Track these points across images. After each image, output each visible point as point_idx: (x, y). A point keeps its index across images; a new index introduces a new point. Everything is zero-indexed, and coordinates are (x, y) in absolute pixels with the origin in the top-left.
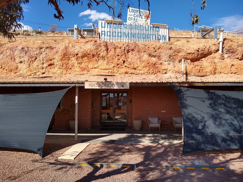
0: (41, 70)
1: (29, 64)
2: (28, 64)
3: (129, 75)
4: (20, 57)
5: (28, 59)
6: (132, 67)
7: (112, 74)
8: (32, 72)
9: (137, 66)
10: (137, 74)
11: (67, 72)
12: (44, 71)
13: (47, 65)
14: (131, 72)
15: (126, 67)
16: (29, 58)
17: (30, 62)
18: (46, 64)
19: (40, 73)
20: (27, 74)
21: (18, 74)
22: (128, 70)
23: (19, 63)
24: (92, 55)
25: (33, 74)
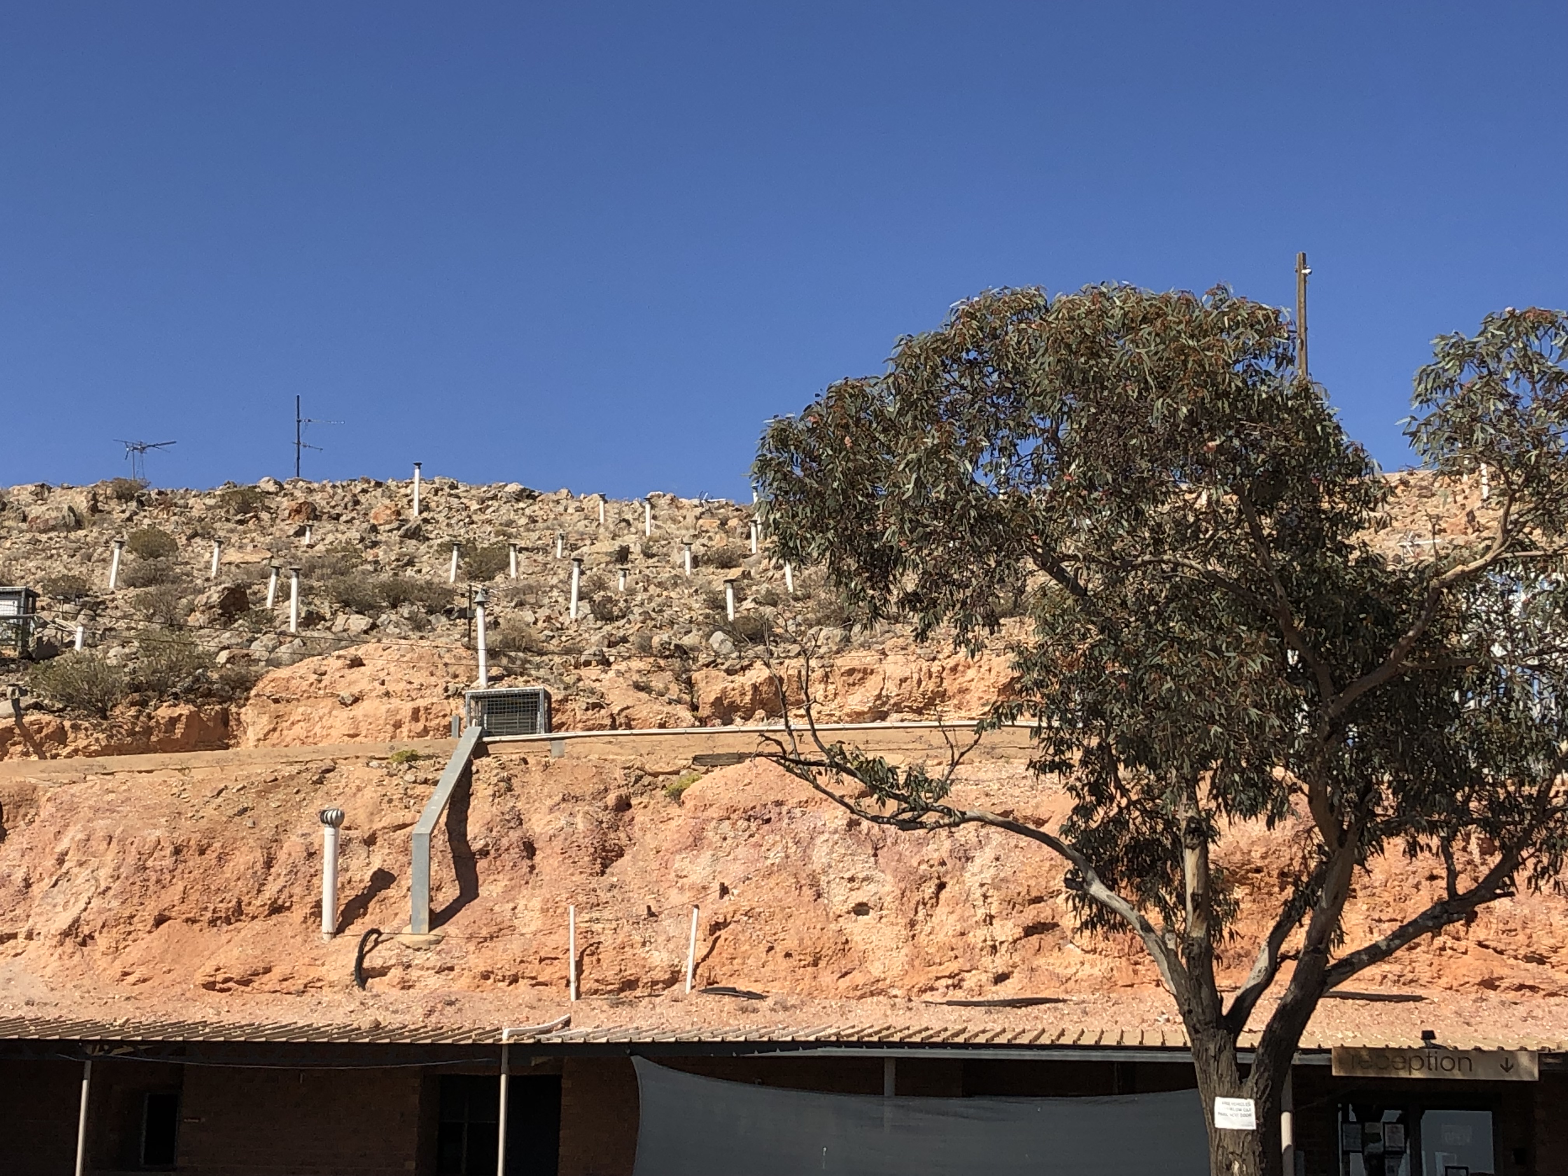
0: (987, 961)
1: (912, 924)
2: (903, 921)
3: (1504, 997)
4: (852, 880)
5: (898, 892)
6: (1522, 952)
7: (1406, 991)
8: (935, 971)
9: (1552, 942)
10: (1553, 994)
11: (1135, 972)
12: (1000, 963)
13: (1019, 932)
14: (1517, 982)
15: (1487, 947)
16: (902, 885)
17: (916, 912)
18: (1010, 924)
19: (984, 977)
20: (908, 982)
21: (858, 978)
22: (1498, 967)
23: (849, 912)
24: (1275, 873)
25: (944, 982)
